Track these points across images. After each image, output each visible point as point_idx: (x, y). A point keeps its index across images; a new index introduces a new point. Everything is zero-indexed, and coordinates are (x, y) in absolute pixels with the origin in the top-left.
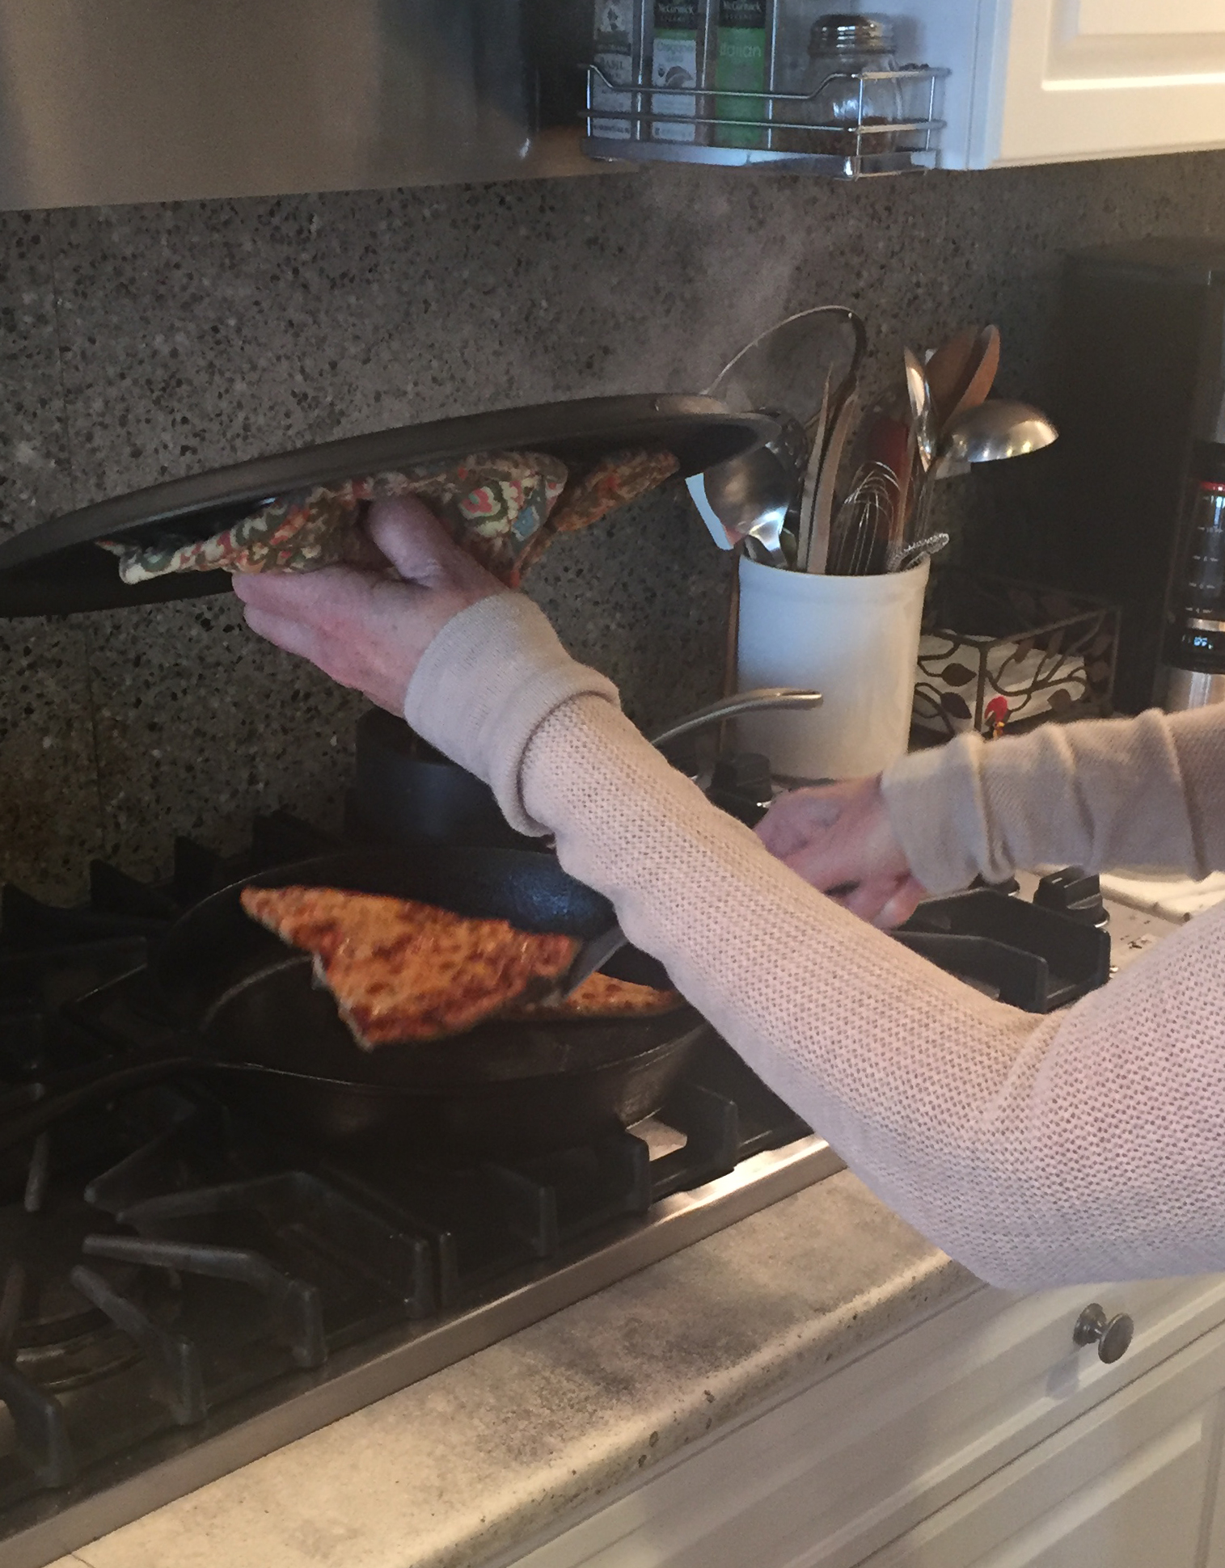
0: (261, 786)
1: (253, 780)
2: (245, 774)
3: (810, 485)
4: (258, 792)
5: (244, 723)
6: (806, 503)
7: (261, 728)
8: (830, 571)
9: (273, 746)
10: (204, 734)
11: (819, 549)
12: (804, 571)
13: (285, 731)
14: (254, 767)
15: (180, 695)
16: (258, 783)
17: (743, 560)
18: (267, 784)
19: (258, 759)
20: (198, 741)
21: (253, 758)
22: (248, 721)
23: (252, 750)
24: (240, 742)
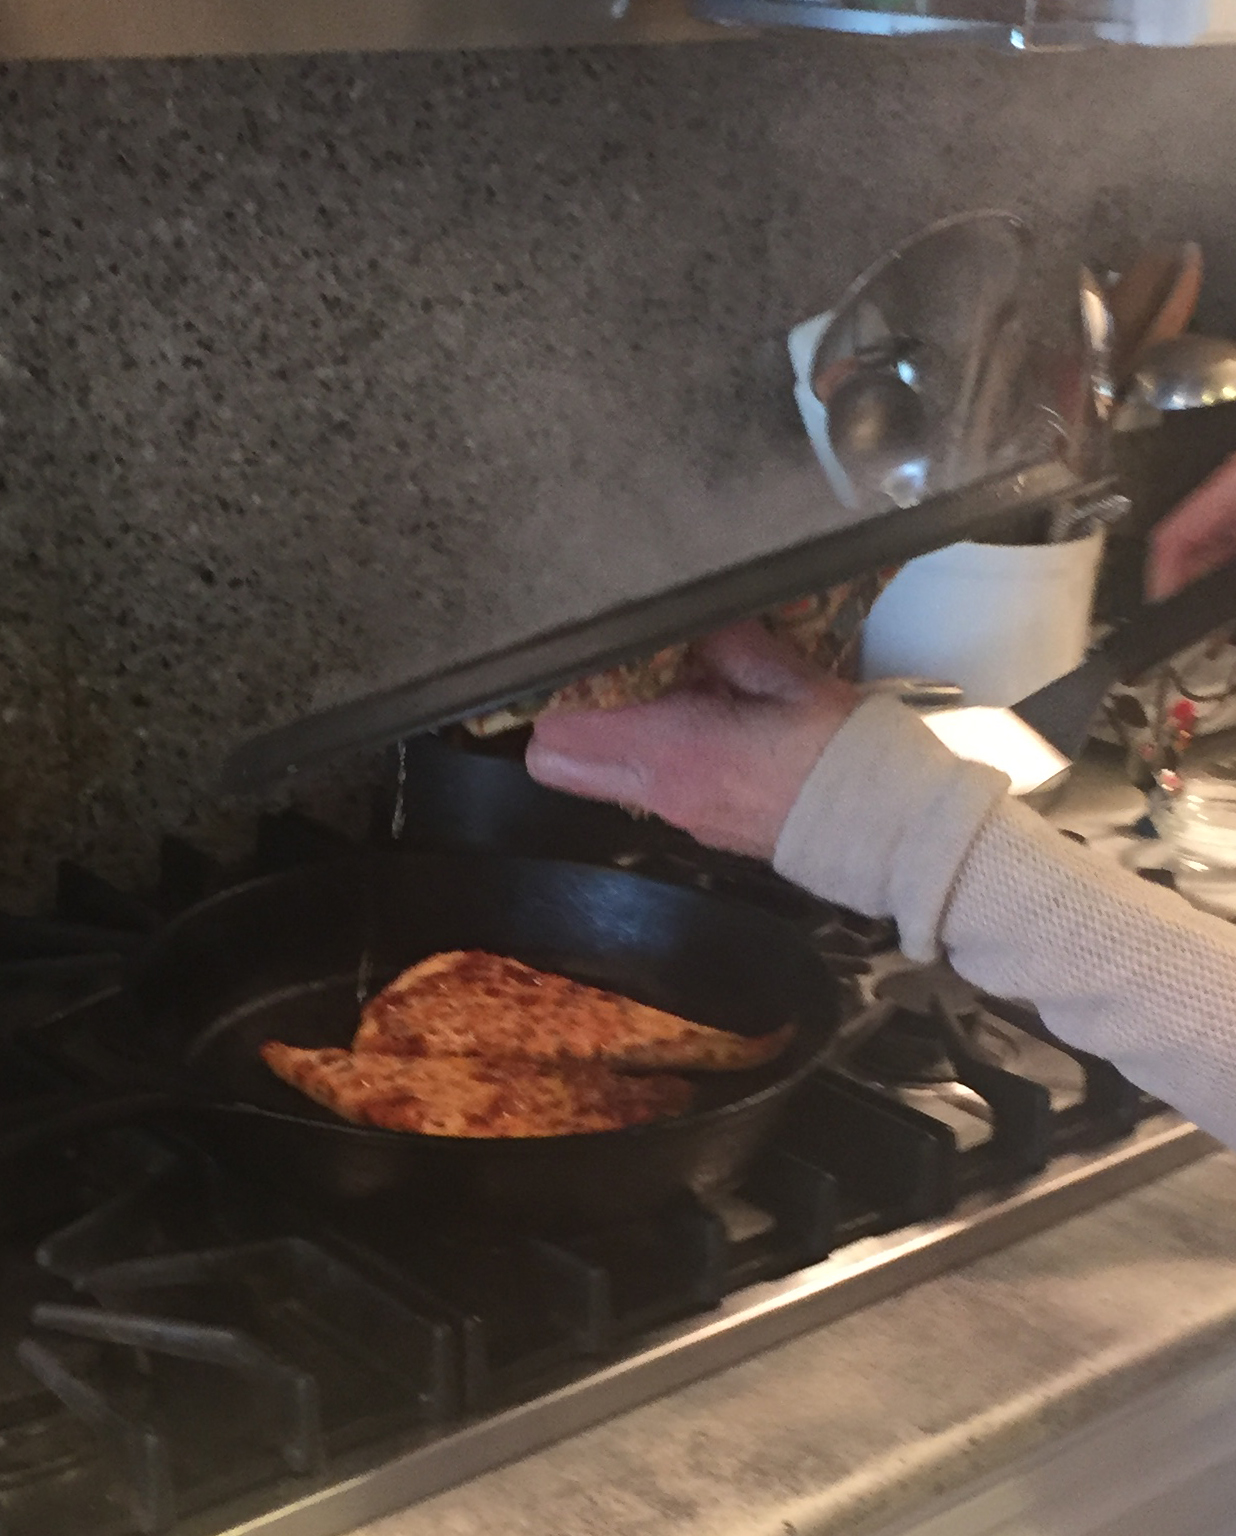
5: (250, 699)
7: (271, 708)
10: (201, 713)
15: (173, 661)
20: (194, 720)
22: (255, 698)
24: (245, 723)
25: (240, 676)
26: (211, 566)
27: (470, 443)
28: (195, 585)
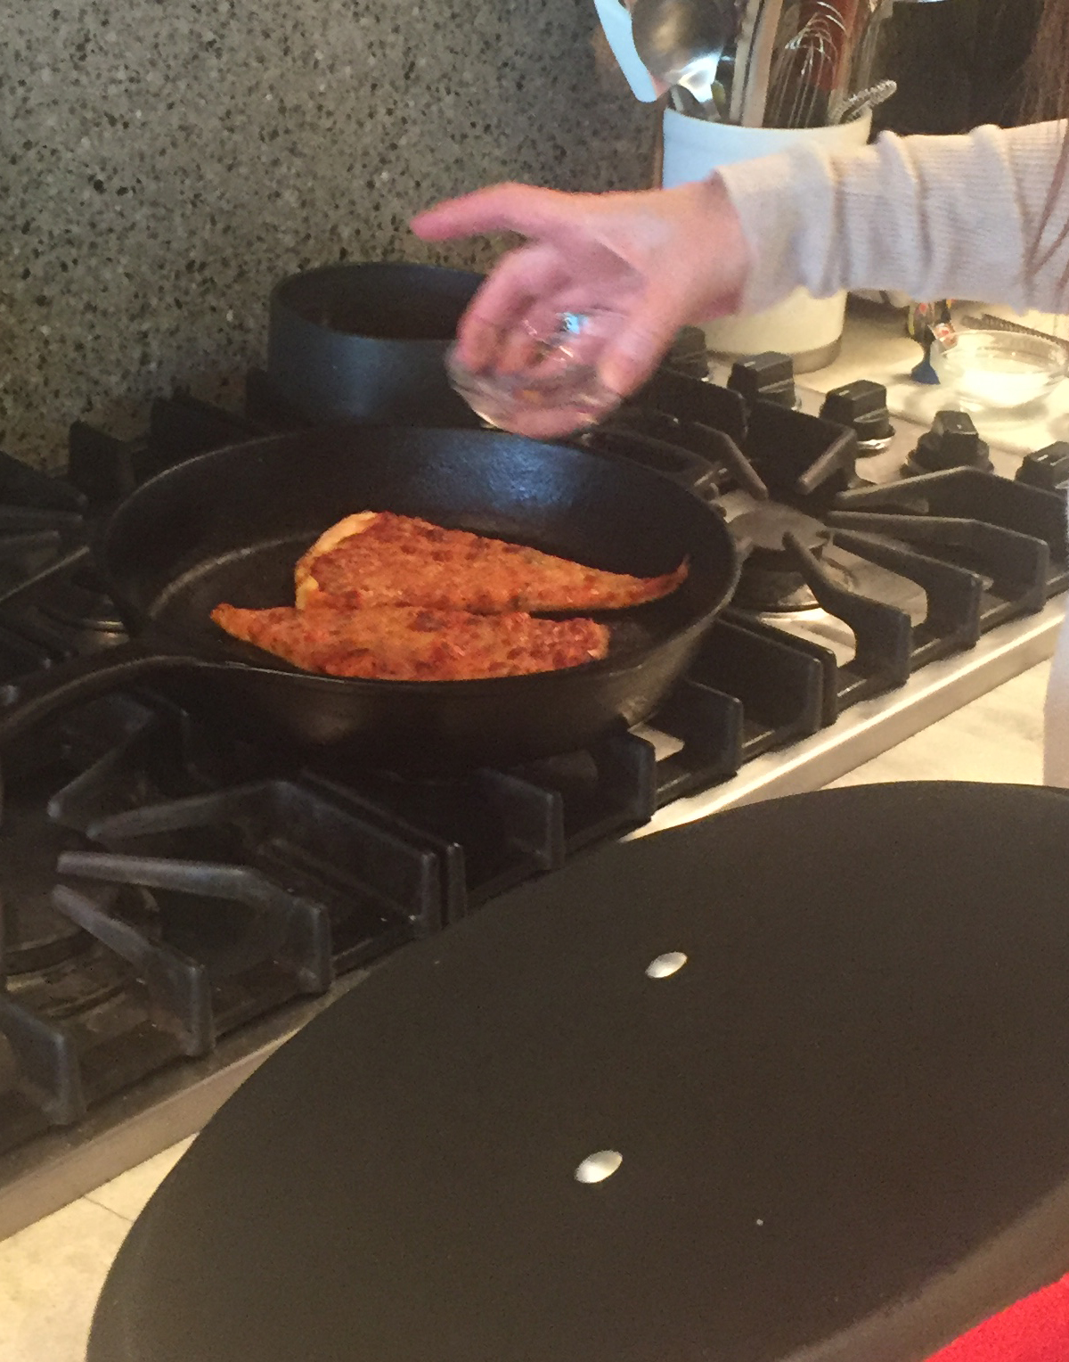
0: (153, 366)
1: (145, 360)
2: (137, 354)
3: (748, 28)
4: (150, 372)
5: (136, 296)
6: (742, 49)
7: (154, 302)
8: (767, 123)
9: (166, 323)
10: (95, 309)
11: (756, 99)
12: (738, 123)
13: (179, 304)
14: (147, 345)
15: (70, 264)
16: (149, 362)
17: (669, 113)
18: (160, 364)
19: (150, 336)
20: (89, 316)
21: (145, 335)
22: (140, 295)
23: (145, 327)
24: (132, 318)
25: (127, 275)
26: (101, 177)
27: (319, 55)
28: (88, 193)
